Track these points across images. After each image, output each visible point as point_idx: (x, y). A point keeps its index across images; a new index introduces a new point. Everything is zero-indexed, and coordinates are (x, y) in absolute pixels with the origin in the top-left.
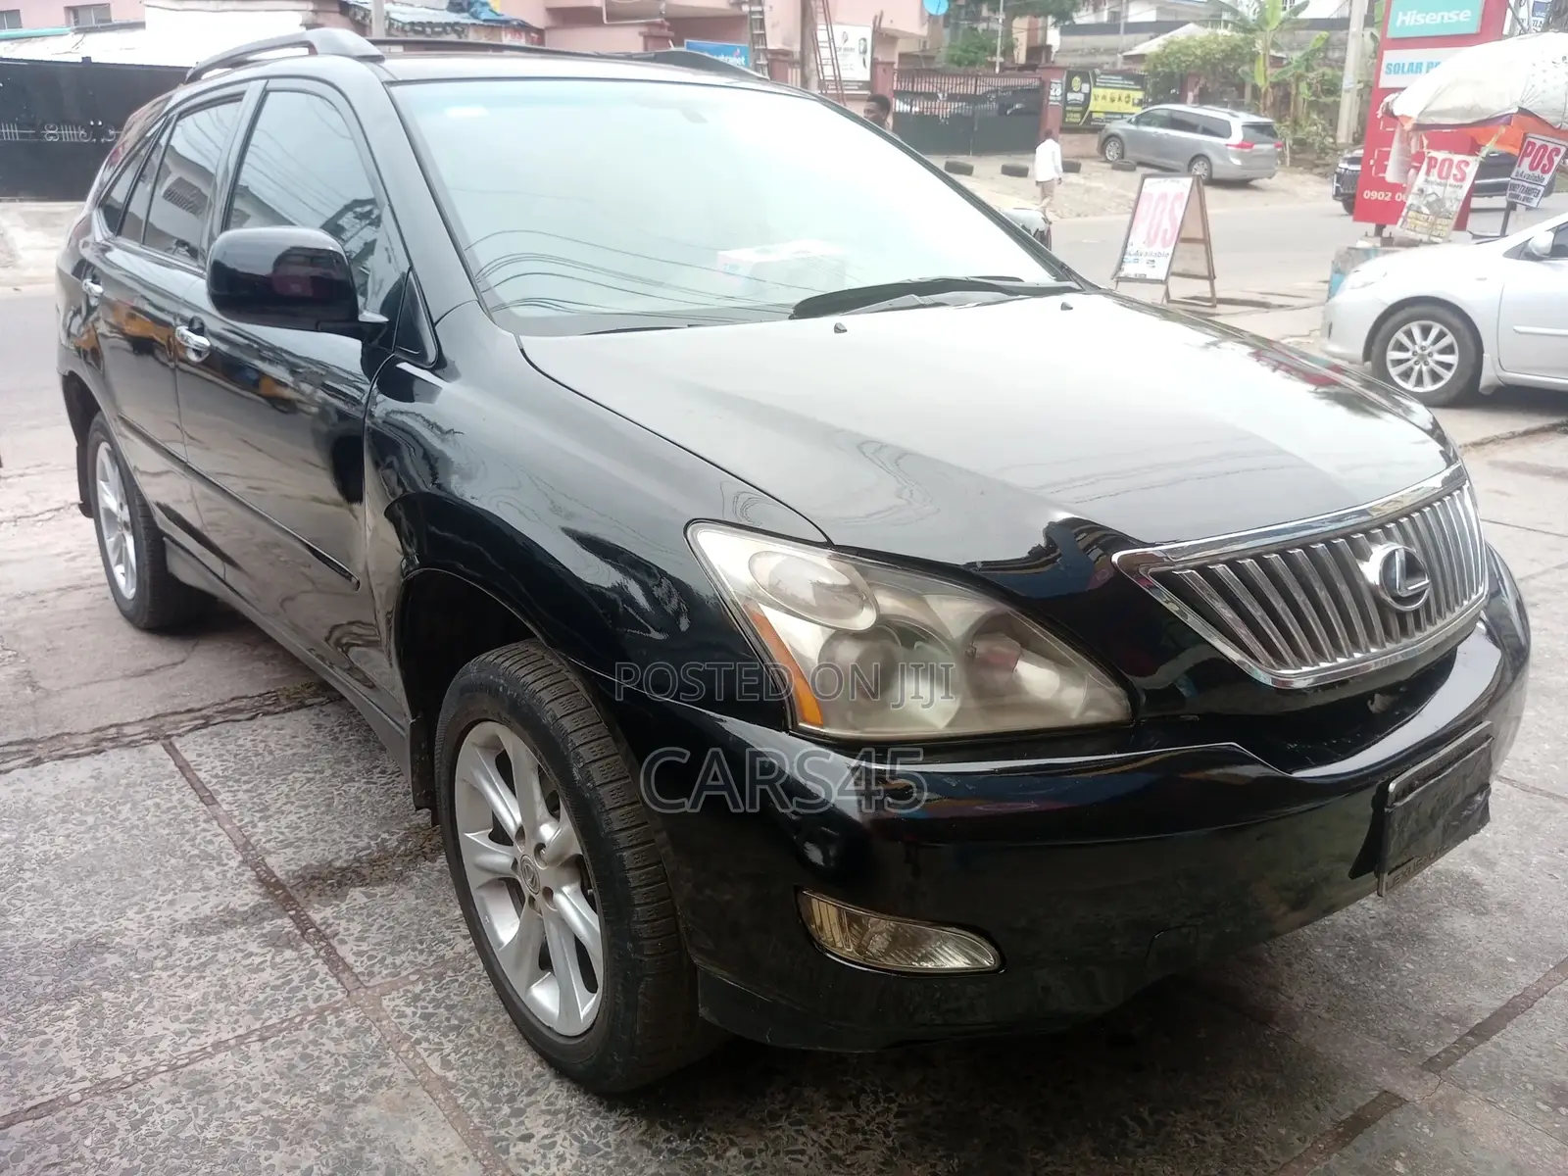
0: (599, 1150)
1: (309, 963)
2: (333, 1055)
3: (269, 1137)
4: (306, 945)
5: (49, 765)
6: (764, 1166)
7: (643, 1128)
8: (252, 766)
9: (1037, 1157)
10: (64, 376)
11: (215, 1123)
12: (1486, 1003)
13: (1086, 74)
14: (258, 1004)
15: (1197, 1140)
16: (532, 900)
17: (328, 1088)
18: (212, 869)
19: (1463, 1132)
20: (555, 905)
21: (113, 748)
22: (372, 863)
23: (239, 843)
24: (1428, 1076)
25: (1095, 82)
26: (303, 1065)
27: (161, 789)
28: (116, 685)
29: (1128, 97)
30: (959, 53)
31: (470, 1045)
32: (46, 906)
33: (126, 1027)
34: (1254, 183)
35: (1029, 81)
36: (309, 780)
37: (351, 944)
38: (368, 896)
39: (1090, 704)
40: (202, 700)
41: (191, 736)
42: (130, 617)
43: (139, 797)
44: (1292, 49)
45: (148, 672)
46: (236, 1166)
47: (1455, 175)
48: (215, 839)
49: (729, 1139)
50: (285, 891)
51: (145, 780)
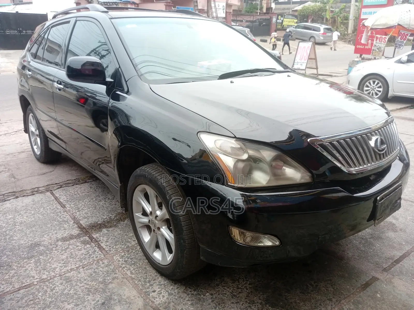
0: (173, 294)
1: (93, 248)
2: (102, 271)
3: (87, 292)
4: (92, 244)
5: (20, 198)
6: (216, 298)
7: (184, 288)
8: (74, 198)
9: (286, 294)
10: (20, 96)
11: (73, 289)
12: (398, 254)
13: (282, 15)
14: (81, 259)
15: (326, 290)
16: (154, 230)
17: (101, 280)
18: (66, 224)
19: (394, 286)
20: (161, 232)
21: (37, 193)
22: (108, 222)
23: (73, 218)
24: (384, 273)
25: (284, 17)
26: (94, 274)
27: (51, 204)
28: (36, 177)
29: (293, 21)
30: (248, 10)
31: (137, 268)
32: (23, 235)
33: (47, 265)
34: (326, 44)
35: (267, 17)
36: (89, 201)
37: (104, 243)
38: (107, 230)
39: (302, 178)
40: (59, 181)
41: (57, 190)
42: (39, 160)
43: (45, 206)
44: (336, 8)
45: (45, 174)
46: (79, 300)
47: (383, 41)
48: (66, 217)
49: (207, 291)
50: (86, 229)
51: (47, 202)
